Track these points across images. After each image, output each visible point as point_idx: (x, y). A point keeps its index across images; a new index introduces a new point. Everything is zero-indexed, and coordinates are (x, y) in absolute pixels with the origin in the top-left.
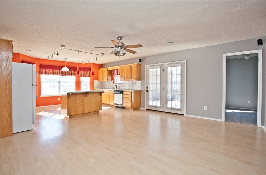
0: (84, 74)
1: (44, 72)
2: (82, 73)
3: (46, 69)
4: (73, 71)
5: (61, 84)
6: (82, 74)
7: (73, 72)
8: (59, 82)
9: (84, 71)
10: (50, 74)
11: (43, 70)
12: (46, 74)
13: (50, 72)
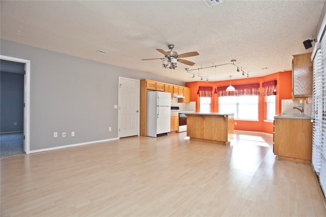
0: (268, 91)
1: (221, 94)
2: (266, 90)
3: (222, 91)
4: (255, 89)
5: (239, 106)
6: (266, 92)
7: (253, 90)
8: (238, 104)
9: (269, 87)
10: (226, 95)
11: (220, 92)
12: (222, 96)
13: (226, 94)
